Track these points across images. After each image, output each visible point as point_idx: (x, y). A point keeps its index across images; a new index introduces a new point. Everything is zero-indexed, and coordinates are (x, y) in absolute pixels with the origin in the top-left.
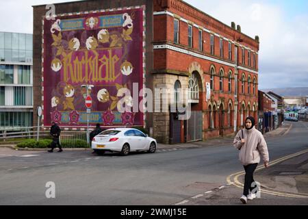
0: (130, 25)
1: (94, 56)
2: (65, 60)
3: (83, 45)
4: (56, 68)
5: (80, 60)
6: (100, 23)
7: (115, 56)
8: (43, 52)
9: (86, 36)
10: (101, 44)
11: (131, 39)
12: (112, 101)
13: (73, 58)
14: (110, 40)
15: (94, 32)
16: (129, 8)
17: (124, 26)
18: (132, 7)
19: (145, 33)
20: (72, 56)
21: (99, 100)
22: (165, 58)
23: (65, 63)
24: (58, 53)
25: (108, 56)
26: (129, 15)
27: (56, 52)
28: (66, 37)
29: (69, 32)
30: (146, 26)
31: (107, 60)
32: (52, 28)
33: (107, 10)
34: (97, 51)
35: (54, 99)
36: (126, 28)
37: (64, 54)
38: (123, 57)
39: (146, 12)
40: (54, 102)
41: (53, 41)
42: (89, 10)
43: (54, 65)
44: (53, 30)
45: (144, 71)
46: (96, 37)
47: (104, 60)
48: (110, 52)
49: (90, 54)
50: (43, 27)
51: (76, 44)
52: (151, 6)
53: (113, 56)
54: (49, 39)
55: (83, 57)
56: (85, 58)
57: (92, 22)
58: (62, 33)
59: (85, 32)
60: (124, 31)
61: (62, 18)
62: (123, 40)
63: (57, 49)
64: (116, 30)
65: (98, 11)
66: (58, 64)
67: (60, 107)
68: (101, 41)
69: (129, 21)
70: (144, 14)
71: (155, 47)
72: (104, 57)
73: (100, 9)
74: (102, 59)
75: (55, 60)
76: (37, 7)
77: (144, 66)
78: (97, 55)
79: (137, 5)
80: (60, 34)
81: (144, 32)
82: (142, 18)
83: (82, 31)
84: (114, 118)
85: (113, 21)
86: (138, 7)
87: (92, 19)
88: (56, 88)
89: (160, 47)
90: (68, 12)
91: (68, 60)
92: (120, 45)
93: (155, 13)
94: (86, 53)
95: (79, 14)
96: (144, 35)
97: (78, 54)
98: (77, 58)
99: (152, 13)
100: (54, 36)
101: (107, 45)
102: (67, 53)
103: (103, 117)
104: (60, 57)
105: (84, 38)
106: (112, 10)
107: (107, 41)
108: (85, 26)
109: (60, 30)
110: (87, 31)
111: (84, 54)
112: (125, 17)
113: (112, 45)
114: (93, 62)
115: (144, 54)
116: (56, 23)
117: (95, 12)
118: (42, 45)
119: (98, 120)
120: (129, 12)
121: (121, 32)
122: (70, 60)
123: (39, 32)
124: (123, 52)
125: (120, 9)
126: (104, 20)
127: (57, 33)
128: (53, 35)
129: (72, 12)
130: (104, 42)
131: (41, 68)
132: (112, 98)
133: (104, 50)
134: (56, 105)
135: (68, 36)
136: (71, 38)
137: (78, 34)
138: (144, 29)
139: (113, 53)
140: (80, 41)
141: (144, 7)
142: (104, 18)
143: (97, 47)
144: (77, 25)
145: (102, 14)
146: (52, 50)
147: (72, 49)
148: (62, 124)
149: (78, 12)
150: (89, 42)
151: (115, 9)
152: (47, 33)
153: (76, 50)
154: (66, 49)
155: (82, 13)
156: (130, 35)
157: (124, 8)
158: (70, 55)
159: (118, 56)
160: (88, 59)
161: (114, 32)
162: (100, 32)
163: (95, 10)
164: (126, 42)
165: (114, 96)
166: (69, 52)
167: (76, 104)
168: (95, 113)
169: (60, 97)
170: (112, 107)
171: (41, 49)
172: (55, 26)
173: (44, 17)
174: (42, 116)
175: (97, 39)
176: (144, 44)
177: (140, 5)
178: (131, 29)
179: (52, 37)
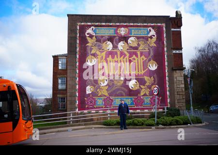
0: (154, 36)
1: (125, 55)
2: (99, 57)
3: (115, 47)
4: (90, 63)
5: (113, 58)
6: (130, 32)
7: (143, 57)
8: (78, 50)
9: (118, 41)
10: (131, 47)
11: (155, 45)
12: (142, 89)
13: (107, 56)
14: (139, 45)
15: (125, 39)
16: (153, 24)
17: (149, 36)
18: (155, 24)
20: (106, 54)
21: (131, 88)
24: (93, 52)
25: (137, 56)
26: (153, 29)
27: (91, 51)
28: (100, 40)
29: (102, 37)
30: (166, 37)
31: (136, 59)
32: (87, 32)
33: (135, 24)
34: (128, 52)
35: (88, 88)
36: (151, 37)
37: (98, 53)
38: (150, 57)
39: (166, 28)
40: (89, 90)
42: (120, 23)
43: (89, 60)
44: (88, 34)
45: (166, 68)
46: (127, 42)
47: (134, 59)
48: (139, 53)
49: (122, 54)
50: (78, 31)
51: (109, 46)
52: (170, 25)
53: (141, 56)
54: (84, 41)
56: (117, 57)
57: (123, 31)
58: (96, 37)
59: (117, 38)
60: (149, 39)
61: (96, 26)
62: (149, 46)
63: (91, 49)
64: (146, 39)
65: (128, 24)
66: (93, 60)
67: (94, 94)
68: (131, 45)
69: (153, 32)
70: (164, 29)
71: (174, 52)
72: (134, 56)
75: (90, 56)
76: (73, 15)
77: (166, 64)
78: (128, 55)
79: (159, 23)
80: (94, 38)
81: (165, 42)
82: (163, 32)
83: (115, 37)
84: (144, 101)
85: (142, 32)
86: (160, 24)
87: (123, 29)
89: (177, 52)
90: (101, 22)
91: (102, 57)
92: (147, 49)
93: (173, 30)
94: (119, 53)
95: (111, 24)
96: (165, 43)
97: (111, 54)
98: (110, 56)
99: (170, 29)
100: (88, 39)
101: (136, 48)
102: (101, 52)
103: (134, 101)
104: (94, 55)
105: (116, 41)
106: (139, 24)
108: (117, 33)
109: (94, 34)
110: (119, 37)
112: (150, 30)
113: (140, 48)
114: (125, 59)
115: (165, 56)
116: (91, 29)
117: (126, 24)
118: (78, 45)
119: (130, 103)
120: (153, 27)
121: (148, 40)
122: (104, 58)
123: (73, 35)
124: (149, 54)
125: (146, 24)
126: (133, 31)
127: (91, 36)
128: (87, 37)
129: (106, 22)
130: (134, 46)
131: (76, 62)
132: (141, 86)
133: (133, 52)
134: (90, 92)
135: (102, 39)
136: (104, 41)
137: (111, 39)
138: (165, 39)
139: (142, 54)
140: (113, 44)
141: (164, 25)
142: (133, 29)
143: (128, 49)
144: (109, 32)
145: (131, 26)
146: (86, 49)
147: (105, 49)
148: (97, 108)
149: (111, 23)
150: (121, 45)
151: (142, 24)
152: (81, 35)
153: (110, 50)
154: (100, 49)
155: (114, 24)
156: (155, 43)
157: (149, 24)
158: (104, 54)
159: (145, 57)
160: (120, 57)
161: (142, 39)
162: (130, 39)
163: (125, 23)
164: (151, 47)
165: (144, 85)
166: (103, 52)
167: (110, 92)
168: (127, 98)
169: (94, 86)
170: (142, 94)
171: (76, 48)
172: (90, 31)
173: (79, 24)
174: (76, 102)
175: (128, 44)
176: (165, 49)
177: (161, 23)
178: (154, 39)
179: (86, 39)
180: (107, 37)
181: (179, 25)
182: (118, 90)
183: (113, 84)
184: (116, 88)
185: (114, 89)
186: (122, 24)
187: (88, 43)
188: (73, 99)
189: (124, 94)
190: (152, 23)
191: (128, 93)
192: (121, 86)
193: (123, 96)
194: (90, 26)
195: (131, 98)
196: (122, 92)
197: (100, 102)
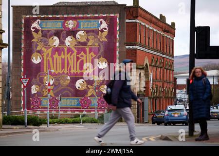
0: (105, 29)
1: (73, 52)
2: (45, 54)
3: (62, 43)
4: (36, 60)
5: (59, 55)
6: (78, 25)
7: (92, 53)
8: (23, 46)
9: (65, 35)
10: (79, 43)
11: (106, 40)
12: (89, 89)
13: (53, 53)
14: (88, 40)
15: (73, 33)
16: (105, 15)
17: (100, 29)
18: (108, 15)
19: (119, 36)
20: (52, 51)
21: (78, 88)
22: (136, 56)
23: (45, 57)
24: (39, 48)
25: (85, 53)
26: (105, 20)
27: (36, 48)
28: (46, 35)
29: (48, 31)
30: (120, 30)
31: (85, 56)
32: (32, 27)
33: (85, 15)
34: (76, 48)
35: (33, 87)
36: (102, 31)
37: (44, 49)
38: (99, 54)
39: (119, 19)
40: (34, 90)
42: (68, 14)
43: (34, 58)
46: (75, 36)
47: (82, 56)
48: (87, 49)
49: (69, 50)
50: (23, 25)
51: (56, 42)
52: (124, 16)
53: (90, 53)
54: (29, 36)
55: (62, 53)
56: (64, 54)
57: (71, 24)
58: (42, 32)
59: (65, 32)
60: (100, 33)
61: (42, 19)
62: (99, 41)
63: (37, 45)
64: (95, 32)
65: (77, 15)
66: (39, 58)
67: (39, 94)
68: (79, 40)
69: (104, 25)
70: (118, 21)
71: (127, 47)
72: (82, 53)
73: (78, 14)
74: (80, 55)
75: (35, 53)
76: (17, 7)
77: (117, 61)
78: (76, 51)
79: (112, 13)
80: (40, 32)
81: (117, 35)
82: (116, 24)
83: (62, 31)
84: (91, 102)
85: (92, 25)
86: (113, 15)
87: (71, 21)
88: (36, 78)
89: (131, 47)
90: (48, 14)
91: (48, 54)
92: (96, 44)
93: (127, 21)
94: (66, 49)
95: (59, 16)
96: (117, 37)
97: (58, 50)
98: (57, 52)
99: (124, 21)
100: (34, 34)
101: (85, 44)
102: (47, 49)
103: (81, 102)
104: (40, 52)
105: (63, 36)
106: (89, 16)
107: (84, 40)
108: (64, 26)
109: (40, 29)
111: (63, 50)
112: (101, 22)
113: (89, 44)
114: (72, 57)
115: (117, 52)
116: (37, 22)
117: (74, 16)
118: (22, 41)
119: (76, 104)
121: (98, 34)
122: (50, 55)
123: (18, 30)
124: (99, 50)
125: (97, 15)
126: (82, 23)
127: (37, 31)
128: (33, 32)
129: (52, 14)
130: (82, 41)
131: (21, 60)
132: (89, 86)
133: (82, 48)
134: (36, 92)
135: (48, 34)
136: (51, 36)
137: (58, 34)
138: (118, 32)
139: (90, 51)
140: (59, 39)
141: (118, 15)
142: (82, 21)
143: (75, 45)
144: (56, 25)
145: (81, 18)
146: (32, 45)
147: (52, 45)
148: (42, 108)
149: (58, 15)
150: (68, 41)
151: (92, 15)
152: (26, 30)
153: (56, 46)
154: (47, 45)
155: (61, 16)
156: (106, 37)
157: (101, 15)
158: (50, 50)
159: (95, 54)
160: (68, 53)
161: (92, 33)
162: (79, 33)
163: (73, 14)
164: (102, 42)
165: (92, 85)
166: (49, 48)
167: (56, 92)
168: (73, 99)
169: (40, 85)
170: (89, 94)
171: (21, 44)
172: (35, 25)
173: (24, 16)
174: (21, 102)
175: (76, 38)
176: (117, 44)
177: (115, 14)
178: (106, 32)
179: (32, 34)
180: (54, 31)
181: (134, 16)
182: (64, 90)
183: (59, 84)
184: (62, 87)
185: (60, 89)
186: (70, 16)
187: (33, 38)
188: (18, 98)
189: (70, 94)
191: (75, 93)
192: (68, 86)
193: (69, 96)
194: (35, 19)
195: (77, 99)
196: (69, 92)
197: (46, 103)
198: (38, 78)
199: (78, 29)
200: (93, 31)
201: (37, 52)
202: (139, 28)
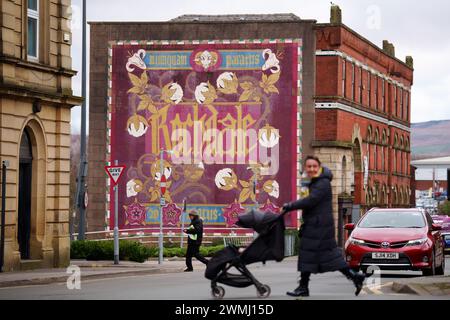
0: (275, 68)
1: (209, 114)
2: (154, 118)
3: (188, 96)
4: (136, 130)
5: (183, 119)
6: (220, 61)
7: (248, 117)
8: (110, 102)
9: (194, 81)
10: (223, 95)
11: (276, 90)
12: (243, 188)
13: (171, 116)
14: (240, 90)
15: (210, 76)
16: (274, 42)
17: (264, 69)
18: (280, 41)
19: (302, 83)
20: (169, 111)
21: (219, 186)
22: (335, 123)
23: (153, 123)
24: (142, 106)
25: (235, 116)
26: (274, 51)
27: (137, 106)
28: (156, 79)
29: (161, 72)
30: (303, 71)
31: (234, 121)
32: (129, 63)
33: (234, 42)
34: (215, 106)
35: (131, 184)
36: (268, 73)
37: (152, 109)
38: (263, 118)
39: (303, 49)
40: (132, 188)
41: (130, 86)
42: (201, 39)
43: (132, 125)
44: (131, 66)
45: (299, 142)
46: (214, 83)
47: (229, 122)
48: (239, 109)
49: (203, 111)
50: (110, 61)
51: (176, 93)
52: (313, 43)
53: (244, 115)
54: (122, 82)
55: (189, 115)
56: (192, 119)
57: (206, 60)
58: (148, 73)
59: (194, 74)
60: (264, 76)
61: (148, 48)
62: (263, 92)
63: (138, 101)
64: (256, 75)
65: (217, 42)
66: (142, 125)
67: (142, 197)
68: (222, 91)
69: (273, 61)
70: (299, 52)
71: (319, 105)
72: (229, 117)
73: (221, 39)
74: (225, 119)
75: (135, 117)
76: (99, 24)
77: (299, 133)
78: (215, 113)
79: (288, 38)
80: (144, 75)
81: (299, 82)
82: (296, 60)
83: (188, 72)
85: (248, 60)
86: (290, 41)
87: (206, 53)
88: (135, 165)
89: (326, 105)
90: (160, 39)
91: (160, 118)
92: (257, 99)
93: (319, 53)
94: (196, 109)
95: (182, 43)
96: (299, 85)
97: (180, 111)
98: (177, 115)
99: (313, 52)
100: (133, 78)
101: (234, 98)
102: (159, 107)
103: (225, 215)
104: (144, 113)
105: (190, 83)
106: (243, 42)
107: (233, 90)
108: (193, 64)
109: (145, 68)
110: (197, 72)
111: (191, 110)
112: (267, 56)
113: (243, 98)
114: (208, 123)
115: (298, 114)
116: (138, 55)
117: (213, 42)
118: (109, 92)
119: (215, 218)
120: (274, 48)
121: (260, 79)
122: (164, 119)
123: (101, 69)
124: (262, 111)
125: (259, 42)
126: (228, 57)
127: (138, 72)
128: (130, 75)
129: (170, 39)
130: (229, 93)
131: (106, 130)
132: (242, 183)
133: (228, 106)
134: (135, 194)
135: (161, 78)
136: (166, 82)
137: (179, 77)
138: (300, 76)
139: (245, 111)
140: (183, 88)
141: (299, 41)
142: (229, 54)
143: (215, 101)
144: (176, 61)
145: (226, 47)
146: (127, 100)
147: (168, 101)
148: (147, 226)
149: (180, 40)
150: (201, 91)
151: (248, 41)
152: (118, 70)
153: (177, 103)
154: (157, 100)
155: (187, 42)
156: (275, 85)
157: (266, 41)
158: (164, 111)
159: (254, 117)
160: (199, 118)
161: (247, 77)
162: (221, 77)
163: (211, 39)
164: (268, 95)
165: (247, 180)
166: (163, 106)
167: (174, 193)
168: (210, 208)
169: (143, 181)
170: (242, 198)
171: (106, 98)
172: (135, 59)
173: (112, 43)
174: (105, 213)
175: (216, 87)
176: (299, 99)
177: (294, 38)
178: (276, 74)
179: (128, 79)
180: (172, 73)
181: (332, 43)
182: (193, 189)
183: (182, 177)
184: (189, 185)
185: (183, 187)
186: (204, 42)
187: (131, 86)
188: (100, 206)
189: (205, 200)
190: (273, 39)
191: (213, 197)
192: (199, 182)
193: (202, 202)
194: (135, 49)
195: (217, 208)
196: (201, 194)
197: (154, 214)
198: (140, 166)
199: (220, 69)
200: (250, 73)
201: (139, 113)
202: (341, 68)
